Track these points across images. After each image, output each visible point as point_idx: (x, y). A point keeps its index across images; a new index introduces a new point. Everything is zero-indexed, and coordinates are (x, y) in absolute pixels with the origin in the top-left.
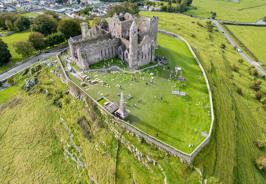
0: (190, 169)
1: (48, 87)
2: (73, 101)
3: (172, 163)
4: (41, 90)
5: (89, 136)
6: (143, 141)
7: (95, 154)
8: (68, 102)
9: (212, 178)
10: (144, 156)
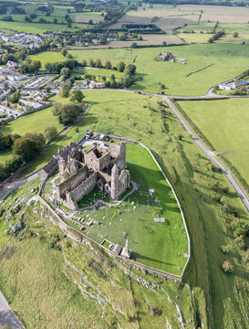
0: (181, 287)
1: (39, 230)
2: (74, 245)
3: (170, 285)
4: (32, 234)
5: (103, 275)
6: (147, 272)
7: (113, 290)
8: (69, 245)
9: (196, 288)
10: (151, 284)
